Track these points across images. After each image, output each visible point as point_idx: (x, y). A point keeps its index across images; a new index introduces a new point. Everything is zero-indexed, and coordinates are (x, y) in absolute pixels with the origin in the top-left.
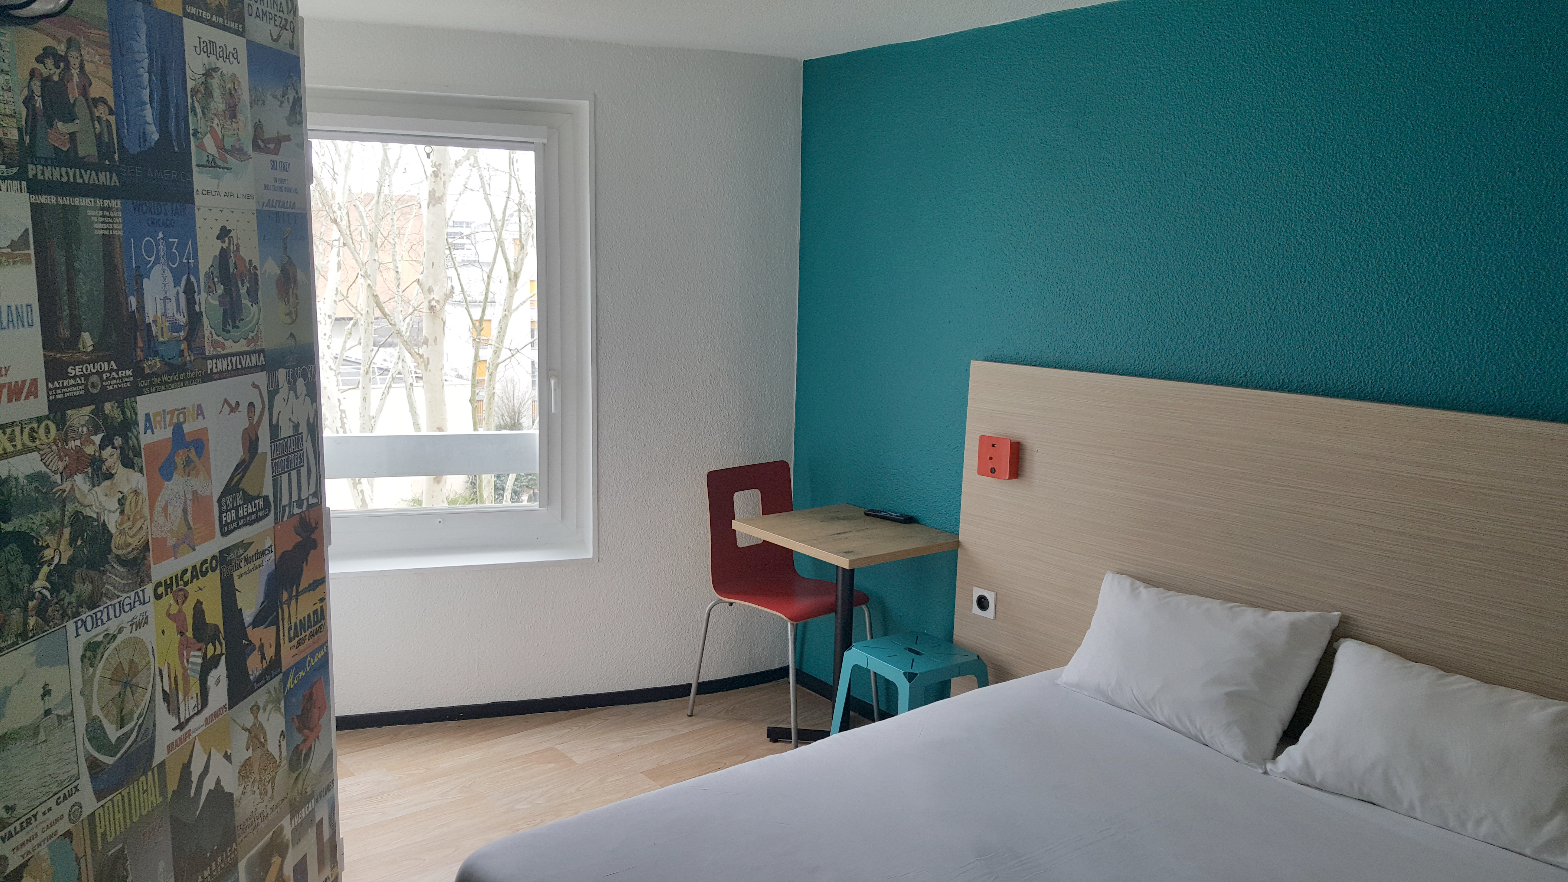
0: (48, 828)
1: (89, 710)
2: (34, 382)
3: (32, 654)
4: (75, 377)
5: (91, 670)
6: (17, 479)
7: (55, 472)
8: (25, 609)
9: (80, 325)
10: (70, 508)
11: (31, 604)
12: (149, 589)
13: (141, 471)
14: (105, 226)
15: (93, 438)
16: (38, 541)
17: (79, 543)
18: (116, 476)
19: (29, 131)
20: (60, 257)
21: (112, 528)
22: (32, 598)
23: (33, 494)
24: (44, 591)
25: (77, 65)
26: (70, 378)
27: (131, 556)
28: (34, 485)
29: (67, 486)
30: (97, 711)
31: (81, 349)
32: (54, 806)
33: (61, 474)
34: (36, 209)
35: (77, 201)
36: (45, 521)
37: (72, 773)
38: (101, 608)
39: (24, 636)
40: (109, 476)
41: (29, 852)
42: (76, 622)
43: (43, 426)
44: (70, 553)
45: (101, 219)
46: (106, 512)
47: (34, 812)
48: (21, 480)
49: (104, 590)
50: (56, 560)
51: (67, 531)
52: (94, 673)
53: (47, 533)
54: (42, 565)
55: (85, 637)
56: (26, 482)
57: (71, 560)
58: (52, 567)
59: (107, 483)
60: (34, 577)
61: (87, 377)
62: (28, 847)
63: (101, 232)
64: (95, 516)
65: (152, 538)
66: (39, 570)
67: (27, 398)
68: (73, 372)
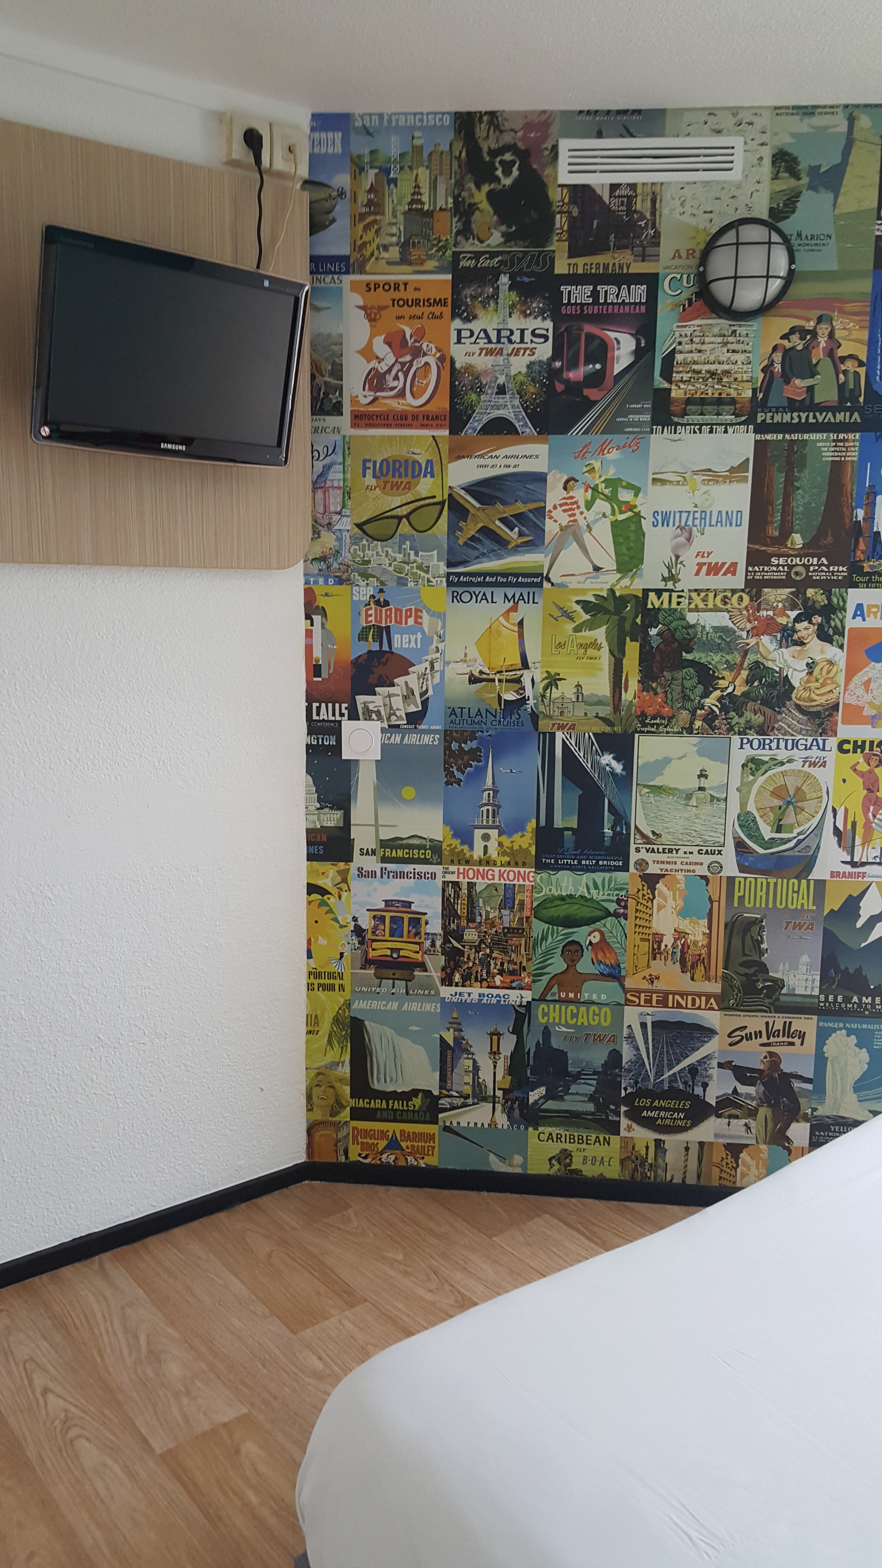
0: (687, 863)
1: (743, 804)
2: (734, 565)
3: (695, 745)
4: (778, 565)
5: (751, 778)
6: (704, 627)
7: (742, 630)
8: (693, 713)
9: (792, 528)
10: (751, 658)
11: (699, 712)
12: (832, 742)
13: (841, 647)
14: (836, 454)
15: (788, 612)
16: (714, 672)
17: (756, 684)
18: (808, 646)
19: (763, 389)
20: (780, 479)
21: (795, 682)
22: (702, 708)
23: (717, 640)
24: (714, 708)
25: (827, 334)
26: (772, 566)
27: (815, 709)
28: (718, 634)
29: (752, 641)
30: (751, 807)
31: (789, 545)
32: (696, 852)
33: (748, 632)
34: (759, 446)
35: (806, 436)
36: (724, 660)
37: (718, 840)
38: (772, 738)
39: (690, 730)
40: (801, 643)
41: (667, 870)
42: (742, 739)
43: (737, 595)
44: (745, 688)
45: (833, 449)
46: (791, 670)
47: (677, 847)
48: (707, 628)
49: (776, 726)
50: (730, 690)
51: (744, 674)
52: (754, 782)
53: (723, 670)
54: (716, 689)
55: (748, 752)
56: (711, 631)
57: (744, 694)
58: (725, 694)
59: (798, 648)
60: (706, 694)
61: (791, 567)
62: (669, 867)
63: (831, 459)
64: (778, 669)
65: (844, 704)
66: (712, 692)
67: (725, 574)
68: (776, 562)
